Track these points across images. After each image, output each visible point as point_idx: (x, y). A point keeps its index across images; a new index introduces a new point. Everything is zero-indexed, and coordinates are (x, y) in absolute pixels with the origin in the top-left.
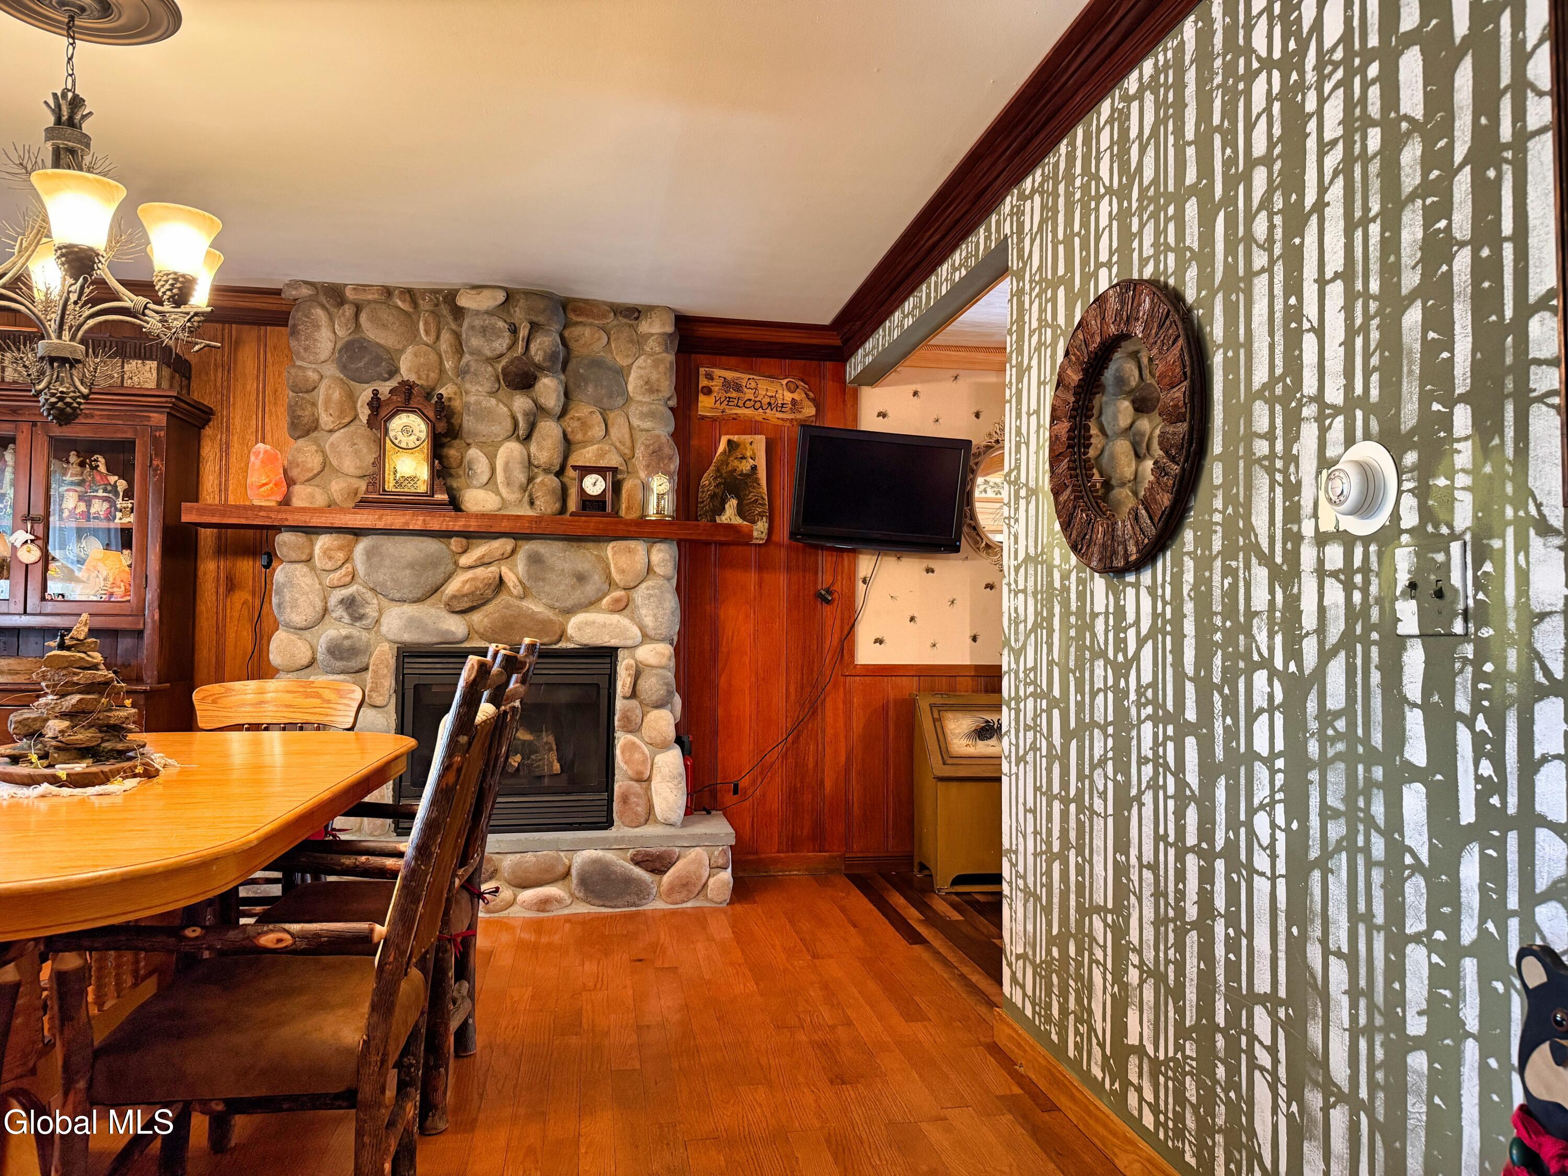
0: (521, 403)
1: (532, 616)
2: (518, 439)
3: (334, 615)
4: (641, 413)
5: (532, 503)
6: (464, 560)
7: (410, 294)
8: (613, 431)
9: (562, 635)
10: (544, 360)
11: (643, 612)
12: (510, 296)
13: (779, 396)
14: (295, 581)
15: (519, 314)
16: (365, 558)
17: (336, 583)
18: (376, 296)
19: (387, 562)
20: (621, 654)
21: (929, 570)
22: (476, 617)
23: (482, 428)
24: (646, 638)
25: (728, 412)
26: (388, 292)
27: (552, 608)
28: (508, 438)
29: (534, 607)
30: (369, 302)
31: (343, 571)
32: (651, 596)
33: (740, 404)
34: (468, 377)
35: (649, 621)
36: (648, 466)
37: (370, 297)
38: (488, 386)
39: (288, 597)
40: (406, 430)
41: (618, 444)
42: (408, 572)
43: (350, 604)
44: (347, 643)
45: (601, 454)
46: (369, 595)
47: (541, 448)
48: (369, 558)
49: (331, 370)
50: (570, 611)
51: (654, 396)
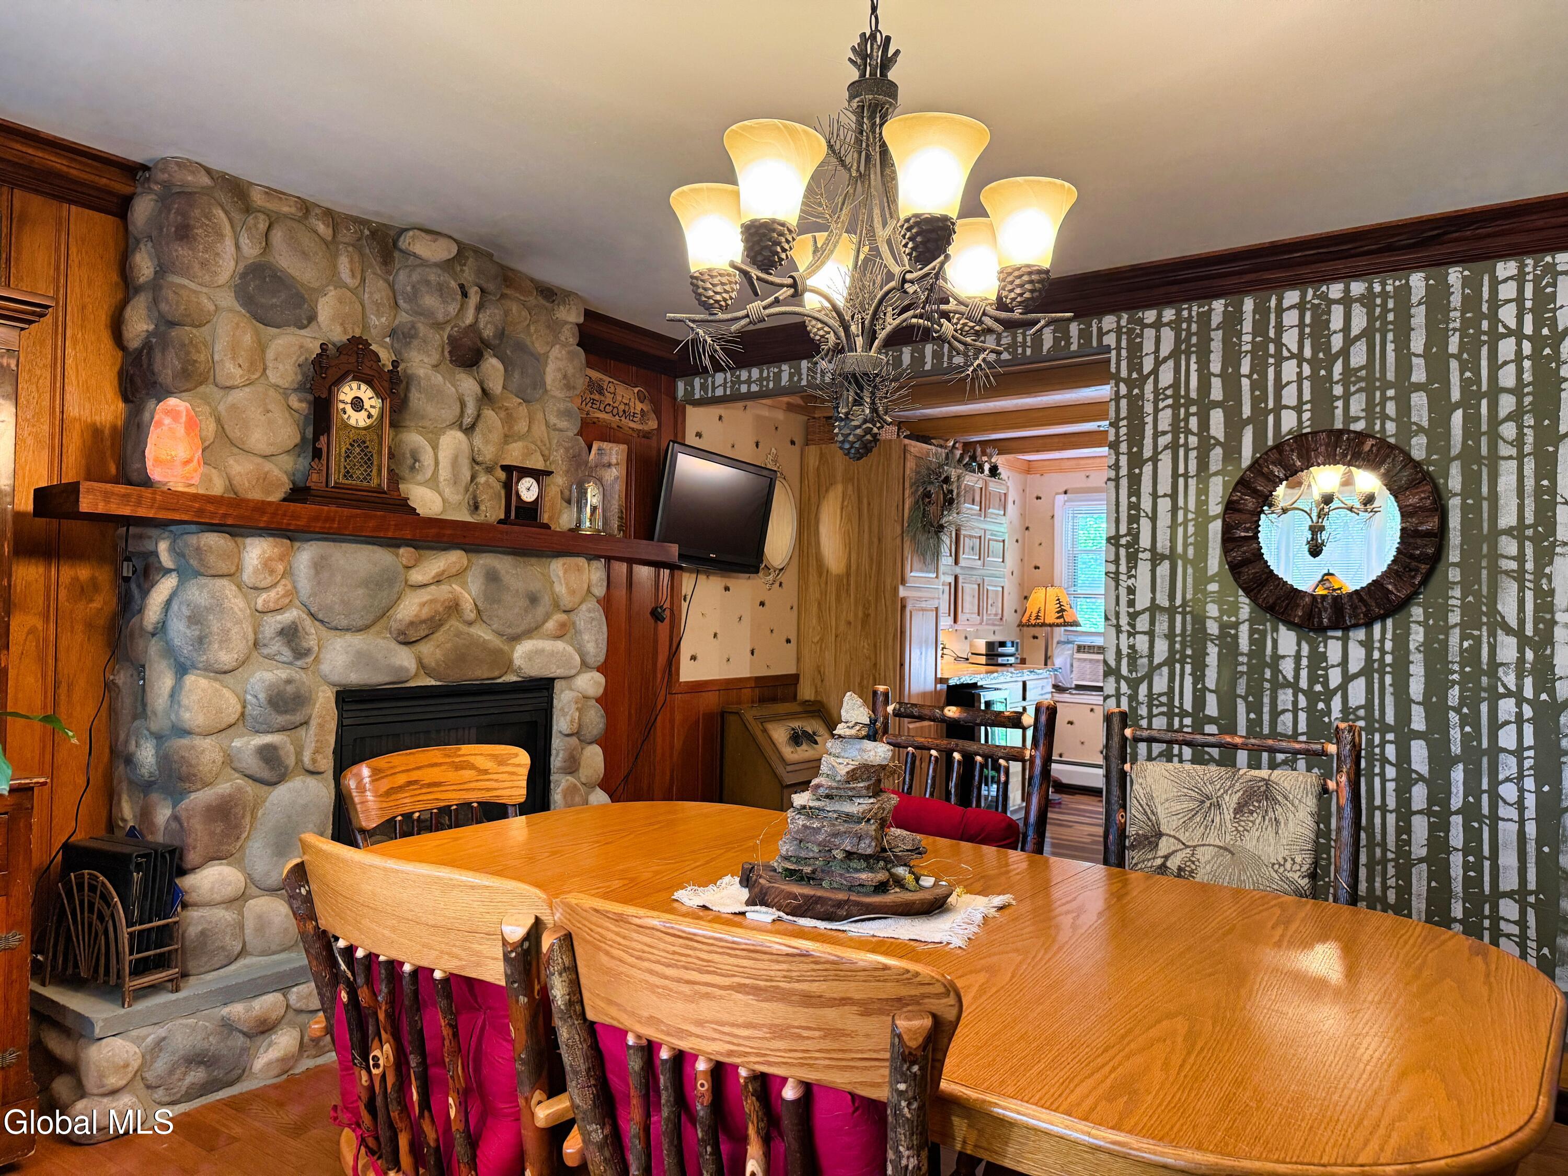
0: (468, 385)
1: (483, 645)
2: (460, 428)
3: (266, 651)
4: (558, 410)
5: (476, 507)
6: (417, 576)
7: (329, 215)
8: (535, 428)
9: (509, 666)
10: (494, 336)
11: (586, 637)
12: (463, 251)
13: (632, 404)
14: (226, 604)
15: (468, 274)
16: (312, 572)
17: (272, 606)
18: (293, 210)
19: (338, 578)
20: (558, 685)
21: (727, 589)
22: (426, 649)
23: (430, 409)
24: (585, 666)
25: (593, 415)
26: (306, 207)
27: (500, 634)
28: (451, 426)
29: (482, 633)
30: (286, 216)
31: (280, 589)
32: (593, 619)
33: (602, 408)
34: (415, 342)
35: (591, 648)
36: (567, 472)
37: (285, 209)
38: (435, 357)
39: (215, 627)
40: (357, 404)
41: (539, 443)
42: (360, 591)
43: (290, 634)
44: (290, 689)
45: (528, 454)
46: (308, 622)
47: (487, 442)
48: (317, 573)
49: (227, 299)
50: (516, 639)
51: (571, 393)
